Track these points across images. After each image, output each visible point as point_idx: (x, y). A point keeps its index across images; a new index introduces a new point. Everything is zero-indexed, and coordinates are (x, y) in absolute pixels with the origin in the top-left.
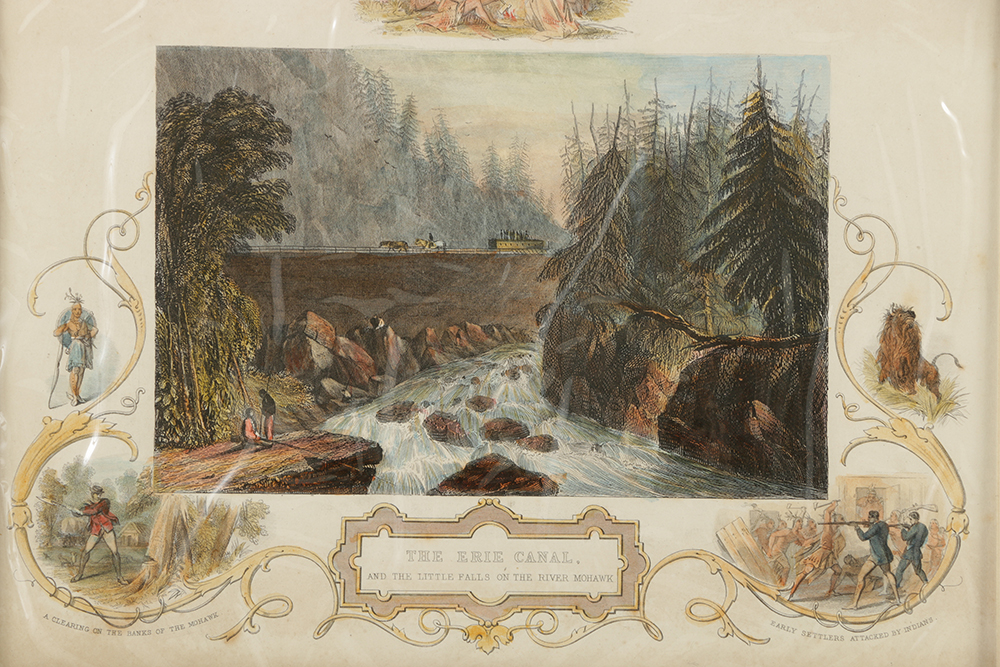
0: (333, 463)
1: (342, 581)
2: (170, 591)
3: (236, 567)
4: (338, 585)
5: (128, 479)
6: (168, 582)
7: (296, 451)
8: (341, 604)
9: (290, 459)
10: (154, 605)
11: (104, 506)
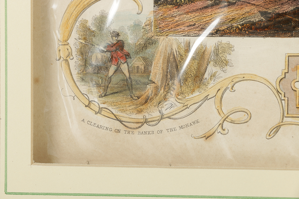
0: (279, 15)
1: (286, 99)
2: (166, 105)
3: (211, 88)
4: (283, 102)
5: (136, 26)
6: (165, 98)
7: (253, 7)
8: (286, 115)
9: (248, 12)
10: (155, 114)
11: (120, 46)
